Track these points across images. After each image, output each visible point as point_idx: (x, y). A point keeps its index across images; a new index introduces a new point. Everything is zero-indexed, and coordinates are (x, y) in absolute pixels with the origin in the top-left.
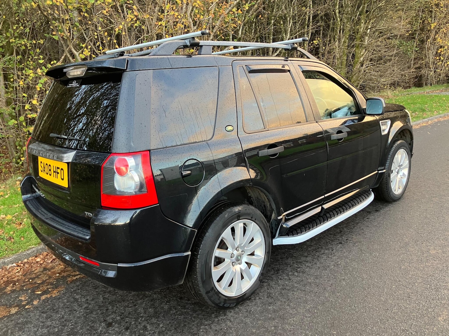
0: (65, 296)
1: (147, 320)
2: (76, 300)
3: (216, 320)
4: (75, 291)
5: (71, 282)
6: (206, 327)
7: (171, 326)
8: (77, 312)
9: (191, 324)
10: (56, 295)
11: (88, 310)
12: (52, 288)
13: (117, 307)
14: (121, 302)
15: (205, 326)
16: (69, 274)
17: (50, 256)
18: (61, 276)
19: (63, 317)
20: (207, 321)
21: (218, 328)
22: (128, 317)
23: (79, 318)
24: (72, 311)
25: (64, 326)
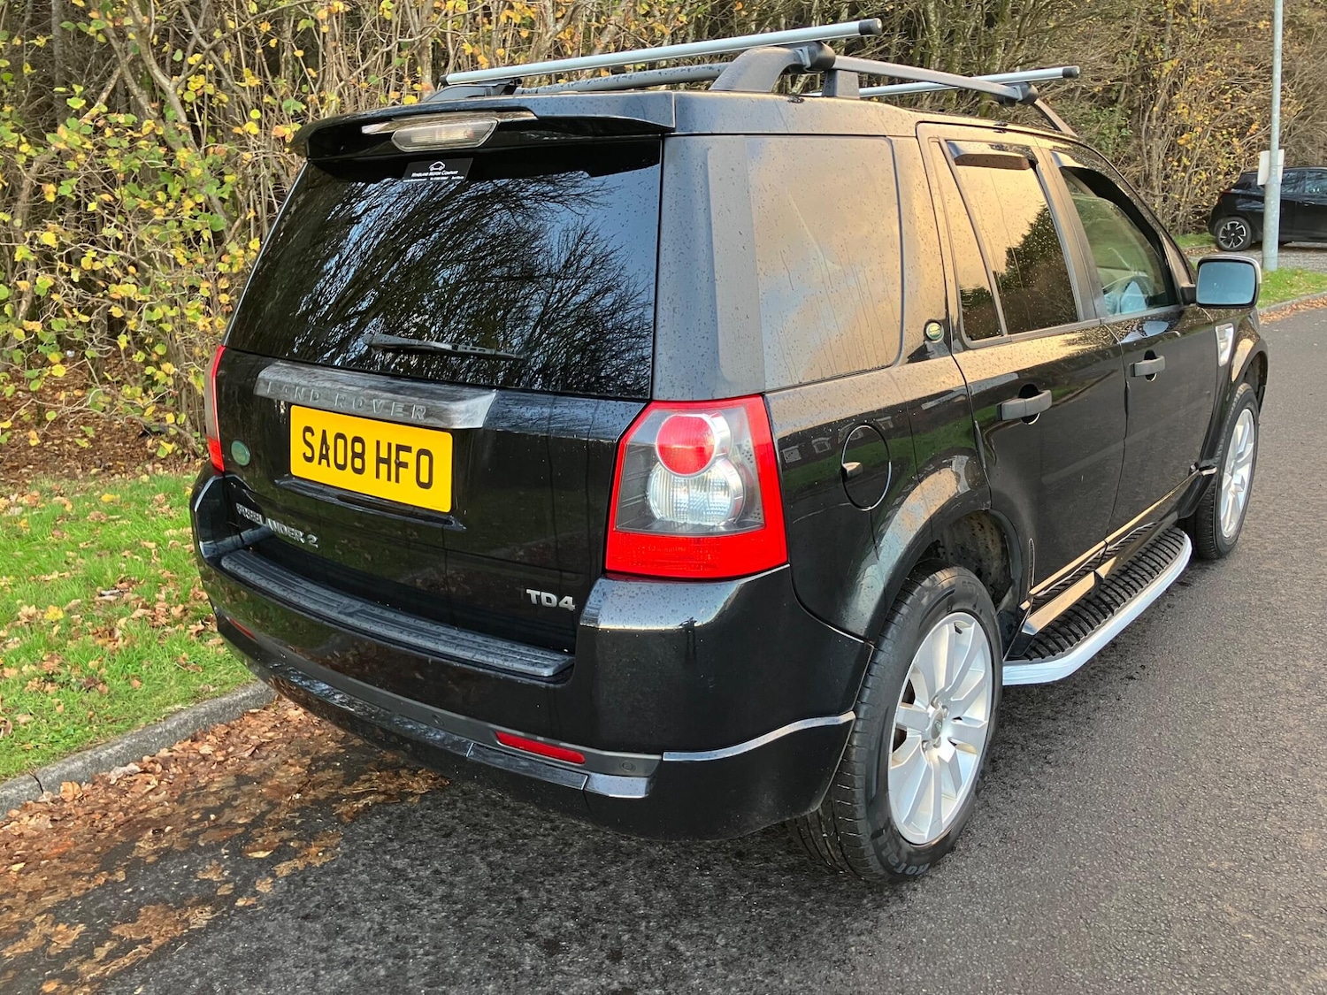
0: (356, 862)
1: (667, 927)
2: (399, 875)
3: (883, 915)
4: (381, 844)
5: (353, 819)
6: (863, 938)
7: (754, 941)
8: (421, 910)
9: (811, 932)
10: (324, 860)
11: (456, 903)
12: (299, 838)
13: (549, 891)
14: (553, 875)
15: (859, 935)
16: (333, 794)
17: (238, 737)
18: (307, 798)
19: (383, 931)
20: (855, 919)
21: (899, 938)
22: (600, 921)
23: (438, 928)
24: (403, 910)
25: (403, 956)
